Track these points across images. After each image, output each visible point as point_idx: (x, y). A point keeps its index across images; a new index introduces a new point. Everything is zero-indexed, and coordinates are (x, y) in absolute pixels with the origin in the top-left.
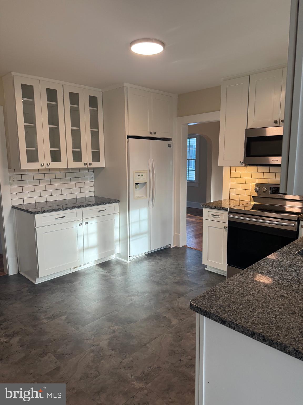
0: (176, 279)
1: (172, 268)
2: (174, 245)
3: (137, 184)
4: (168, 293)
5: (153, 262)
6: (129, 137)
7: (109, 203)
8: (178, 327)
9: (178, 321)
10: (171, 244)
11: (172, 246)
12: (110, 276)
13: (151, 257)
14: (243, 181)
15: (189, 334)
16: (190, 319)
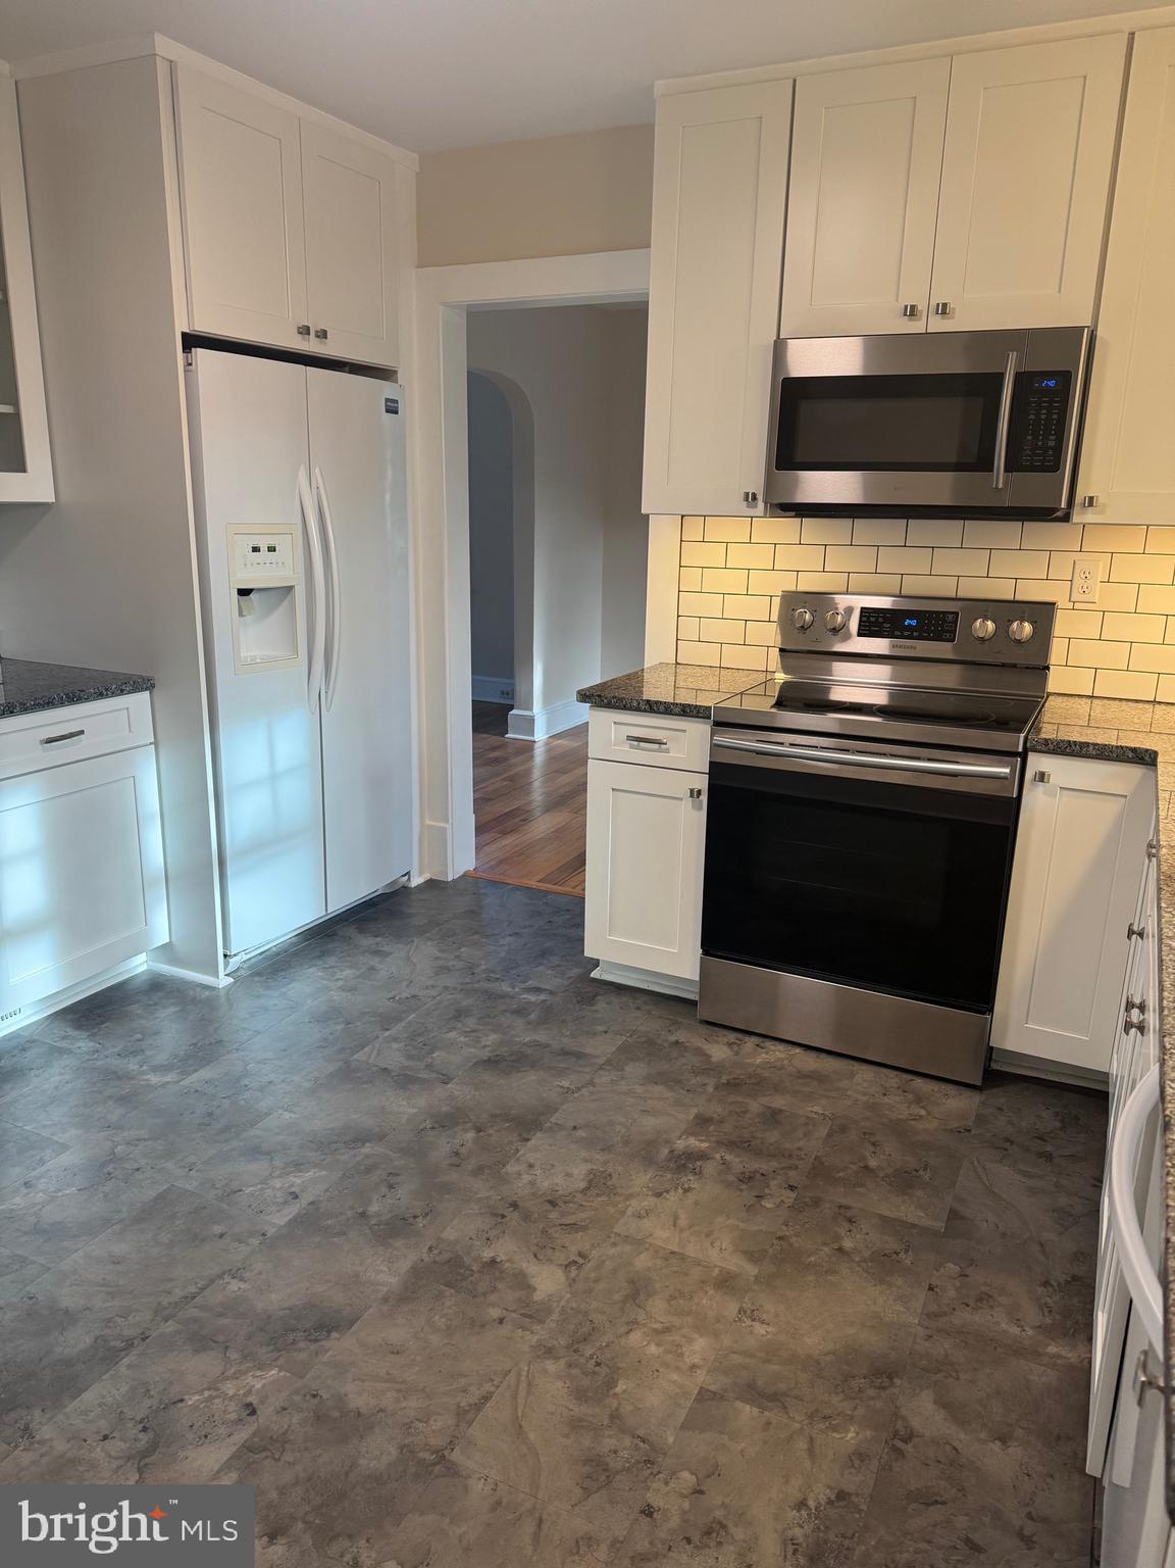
0: (483, 1044)
1: (446, 988)
2: (421, 873)
3: (244, 592)
4: (469, 1125)
5: (350, 967)
6: (191, 341)
7: (100, 695)
8: (574, 1305)
9: (559, 1274)
10: (408, 873)
11: (416, 881)
12: (143, 1073)
13: (330, 946)
14: (733, 581)
15: (636, 1338)
16: (613, 1251)
